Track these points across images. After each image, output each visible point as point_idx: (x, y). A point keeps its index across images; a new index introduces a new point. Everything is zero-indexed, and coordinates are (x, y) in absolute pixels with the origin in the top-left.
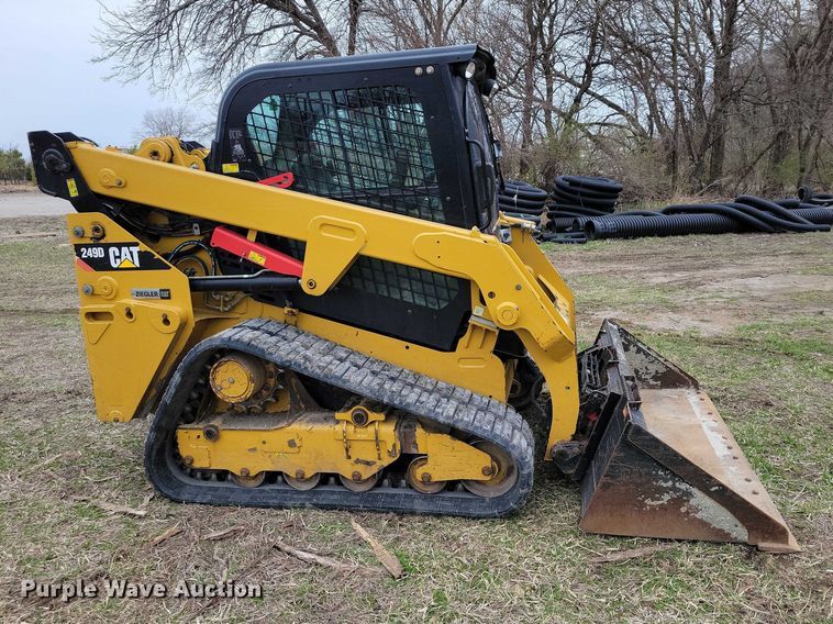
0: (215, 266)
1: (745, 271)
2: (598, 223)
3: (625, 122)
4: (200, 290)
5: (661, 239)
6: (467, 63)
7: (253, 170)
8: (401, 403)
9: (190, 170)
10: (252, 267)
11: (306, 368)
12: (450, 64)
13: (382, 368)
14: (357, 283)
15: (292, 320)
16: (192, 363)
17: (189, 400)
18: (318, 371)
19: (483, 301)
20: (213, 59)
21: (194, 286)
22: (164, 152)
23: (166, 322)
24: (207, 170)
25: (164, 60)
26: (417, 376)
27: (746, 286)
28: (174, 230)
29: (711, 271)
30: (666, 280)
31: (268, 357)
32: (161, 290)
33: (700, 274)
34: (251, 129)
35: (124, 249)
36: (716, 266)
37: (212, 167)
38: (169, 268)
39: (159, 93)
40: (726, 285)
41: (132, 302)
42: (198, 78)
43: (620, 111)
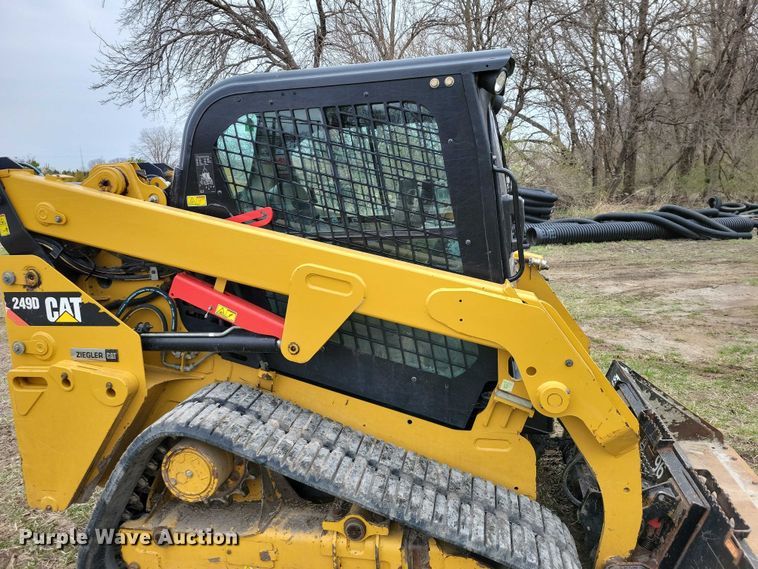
0: (175, 318)
1: (693, 280)
2: (539, 229)
3: (550, 140)
4: (155, 350)
5: (597, 245)
6: (496, 72)
7: (223, 205)
8: (413, 519)
9: (149, 203)
10: (219, 324)
11: (286, 467)
12: (475, 73)
13: (380, 455)
14: (349, 342)
15: (267, 384)
16: (138, 454)
17: (137, 490)
18: (302, 471)
19: (512, 372)
20: (198, 85)
21: (147, 345)
22: (117, 181)
23: (111, 391)
24: (168, 204)
25: (156, 86)
26: (425, 463)
27: (702, 298)
28: (127, 274)
29: (658, 280)
30: (619, 290)
31: (236, 451)
32: (107, 351)
33: (650, 283)
34: (222, 155)
35: (64, 301)
36: (662, 275)
37: (174, 200)
38: (117, 324)
39: (151, 115)
40: (681, 296)
41: (70, 365)
42: (185, 102)
43: (544, 130)
